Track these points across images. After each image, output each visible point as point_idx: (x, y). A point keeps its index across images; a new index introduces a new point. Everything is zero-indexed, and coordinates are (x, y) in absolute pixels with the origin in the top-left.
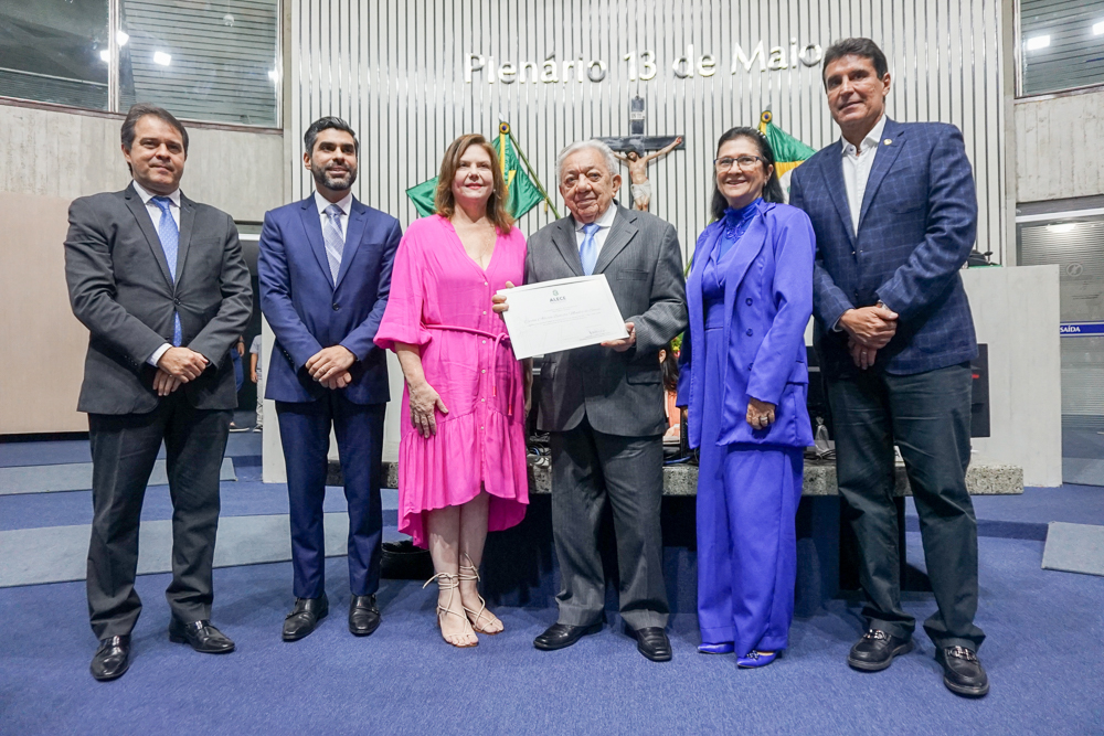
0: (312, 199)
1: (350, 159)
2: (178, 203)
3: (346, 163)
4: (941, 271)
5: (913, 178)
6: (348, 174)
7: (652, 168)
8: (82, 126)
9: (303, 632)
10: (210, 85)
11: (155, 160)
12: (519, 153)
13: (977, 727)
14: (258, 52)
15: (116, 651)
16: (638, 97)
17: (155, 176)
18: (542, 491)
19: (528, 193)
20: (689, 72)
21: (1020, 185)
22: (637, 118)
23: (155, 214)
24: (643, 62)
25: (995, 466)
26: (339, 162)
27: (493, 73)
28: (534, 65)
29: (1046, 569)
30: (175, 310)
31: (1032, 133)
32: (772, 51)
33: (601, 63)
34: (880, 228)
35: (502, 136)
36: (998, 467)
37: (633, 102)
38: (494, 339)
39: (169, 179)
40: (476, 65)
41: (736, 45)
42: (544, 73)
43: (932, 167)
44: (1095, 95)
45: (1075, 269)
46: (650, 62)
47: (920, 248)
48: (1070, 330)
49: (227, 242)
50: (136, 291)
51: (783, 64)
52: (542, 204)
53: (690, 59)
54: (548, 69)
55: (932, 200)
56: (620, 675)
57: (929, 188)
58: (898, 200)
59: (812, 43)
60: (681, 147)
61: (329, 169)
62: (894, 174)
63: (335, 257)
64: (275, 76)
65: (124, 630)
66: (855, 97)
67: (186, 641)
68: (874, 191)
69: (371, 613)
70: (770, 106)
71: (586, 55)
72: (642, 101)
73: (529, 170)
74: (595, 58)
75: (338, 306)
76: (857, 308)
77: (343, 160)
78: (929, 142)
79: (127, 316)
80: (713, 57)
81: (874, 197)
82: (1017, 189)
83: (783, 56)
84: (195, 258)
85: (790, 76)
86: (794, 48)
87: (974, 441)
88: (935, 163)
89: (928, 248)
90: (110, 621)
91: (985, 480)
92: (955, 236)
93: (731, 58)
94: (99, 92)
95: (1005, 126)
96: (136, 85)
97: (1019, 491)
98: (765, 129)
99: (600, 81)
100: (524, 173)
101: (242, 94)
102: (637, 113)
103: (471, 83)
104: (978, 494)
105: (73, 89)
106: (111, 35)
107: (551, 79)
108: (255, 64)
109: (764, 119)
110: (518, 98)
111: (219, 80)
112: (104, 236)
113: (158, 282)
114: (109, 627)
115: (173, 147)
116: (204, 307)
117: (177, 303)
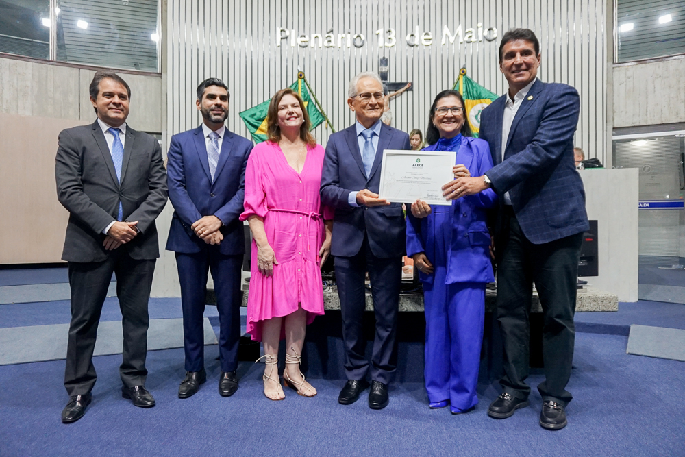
0: (200, 129)
1: (224, 104)
2: (124, 132)
3: (223, 107)
6: (223, 114)
7: (393, 102)
8: (32, 70)
9: (191, 393)
10: (116, 43)
11: (111, 105)
12: (310, 91)
13: (590, 453)
14: (146, 23)
15: (78, 404)
16: (384, 58)
17: (112, 114)
18: (329, 308)
19: (316, 116)
20: (416, 42)
21: (615, 117)
22: (383, 71)
23: (109, 139)
24: (388, 36)
25: (602, 294)
26: (219, 106)
27: (294, 40)
28: (319, 35)
29: (629, 354)
30: (119, 199)
31: (623, 85)
32: (467, 31)
33: (362, 35)
35: (300, 80)
36: (604, 295)
37: (381, 60)
38: (308, 216)
39: (121, 116)
40: (283, 36)
41: (445, 27)
42: (326, 41)
44: (661, 63)
45: (647, 168)
46: (392, 36)
48: (643, 205)
49: (153, 156)
50: (96, 187)
51: (473, 39)
52: (324, 123)
53: (416, 34)
54: (329, 39)
59: (492, 26)
60: (411, 89)
61: (212, 110)
63: (213, 164)
64: (156, 37)
65: (85, 391)
66: (524, 67)
69: (232, 382)
70: (465, 65)
71: (352, 30)
72: (387, 60)
73: (316, 101)
74: (358, 33)
75: (214, 194)
77: (221, 105)
79: (91, 204)
80: (430, 33)
82: (613, 119)
83: (473, 35)
84: (133, 167)
85: (478, 47)
86: (480, 30)
90: (76, 386)
91: (595, 303)
93: (442, 35)
94: (44, 47)
95: (607, 81)
96: (66, 42)
97: (615, 309)
98: (462, 79)
99: (361, 47)
100: (313, 103)
101: (136, 49)
102: (383, 67)
103: (280, 46)
104: (591, 312)
105: (27, 45)
106: (51, 9)
107: (330, 45)
108: (144, 31)
109: (461, 73)
110: (310, 56)
111: (121, 40)
112: (78, 154)
113: (109, 183)
114: (76, 389)
115: (123, 97)
116: (137, 197)
117: (120, 195)
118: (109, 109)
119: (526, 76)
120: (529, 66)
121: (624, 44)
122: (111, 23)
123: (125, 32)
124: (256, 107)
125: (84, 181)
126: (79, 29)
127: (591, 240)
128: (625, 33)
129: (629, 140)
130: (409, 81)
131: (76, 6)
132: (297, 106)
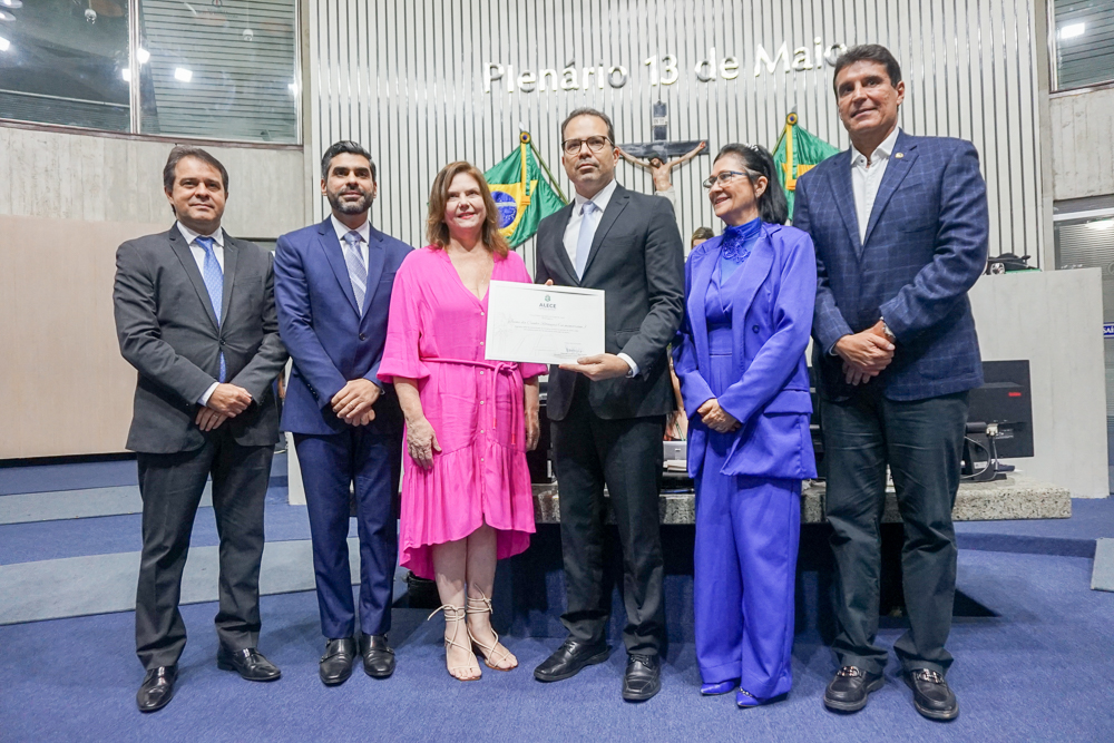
0: (328, 223)
1: (365, 183)
2: (221, 242)
3: (360, 187)
4: (947, 293)
5: (924, 195)
6: (362, 198)
8: (104, 149)
10: (231, 102)
11: (195, 200)
12: (541, 163)
14: (277, 66)
15: (161, 681)
16: (660, 102)
17: (196, 213)
19: (551, 203)
20: (712, 75)
21: (1057, 183)
22: (659, 124)
23: (198, 254)
24: (664, 67)
26: (353, 186)
27: (513, 81)
28: (553, 72)
29: (1096, 590)
30: (220, 350)
31: (1069, 129)
32: (796, 52)
33: (622, 68)
34: (886, 246)
35: (523, 146)
36: (1044, 490)
37: (655, 108)
38: (493, 369)
39: (210, 215)
40: (495, 75)
41: (759, 47)
42: (565, 80)
43: (944, 185)
46: (672, 66)
47: (927, 269)
49: (268, 280)
50: (182, 332)
51: (807, 65)
53: (712, 62)
54: (568, 76)
55: (942, 219)
57: (940, 207)
58: (907, 218)
59: (838, 42)
60: (705, 151)
61: (342, 194)
62: (905, 189)
63: (358, 285)
64: (295, 88)
65: (169, 661)
66: (869, 104)
67: (234, 669)
68: (882, 207)
69: (386, 654)
70: (795, 108)
71: (606, 60)
72: (664, 106)
73: (551, 179)
74: (616, 64)
75: (363, 335)
76: (856, 332)
77: (356, 184)
78: (943, 158)
79: (177, 359)
80: (735, 59)
81: (883, 213)
82: (1054, 186)
83: (807, 57)
84: (240, 298)
85: (815, 76)
86: (819, 48)
88: (947, 181)
89: (935, 269)
90: (154, 652)
91: (1030, 504)
92: (964, 258)
93: (754, 60)
94: (122, 114)
95: (1040, 122)
96: (158, 104)
97: (1066, 514)
98: (791, 132)
99: (621, 86)
100: (545, 182)
101: (262, 109)
102: (659, 119)
103: (491, 92)
104: (1023, 519)
105: (96, 111)
106: (131, 54)
107: (571, 85)
108: (275, 79)
109: (789, 121)
110: (538, 106)
111: (239, 96)
112: (151, 281)
113: (203, 324)
114: (154, 658)
115: (212, 185)
116: (246, 346)
117: (222, 343)
118: (191, 205)
119: (873, 119)
120: (877, 104)
121: (1068, 58)
122: (223, 70)
123: (245, 83)
125: (162, 323)
126: (178, 83)
127: (1019, 394)
128: (1069, 40)
129: (1083, 221)
130: (701, 139)
131: (170, 46)
132: (477, 193)
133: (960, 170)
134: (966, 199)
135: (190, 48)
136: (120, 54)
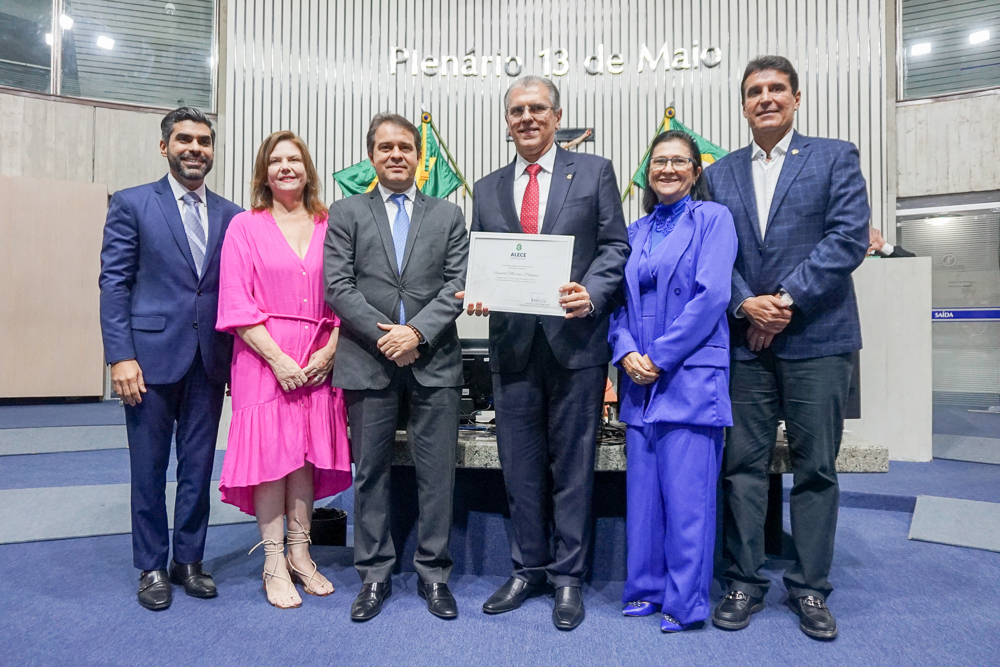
0: (164, 181)
1: (207, 150)
2: (413, 198)
3: (203, 154)
5: (816, 185)
6: (204, 166)
8: (24, 108)
10: (149, 70)
11: (390, 163)
12: (440, 141)
14: (195, 40)
17: (392, 176)
19: (448, 179)
20: (599, 69)
21: (900, 182)
23: (391, 209)
24: (557, 59)
25: (863, 446)
26: (196, 154)
27: (417, 65)
28: (454, 58)
29: (913, 539)
30: (400, 296)
31: (912, 134)
32: (676, 52)
33: (518, 58)
34: (785, 227)
35: (424, 125)
38: (316, 324)
39: (403, 176)
40: (401, 58)
41: (643, 46)
42: (464, 67)
43: (834, 177)
44: (968, 102)
45: (949, 259)
46: (563, 59)
48: (944, 315)
49: (451, 233)
50: (370, 281)
51: (685, 64)
52: (461, 190)
53: (600, 57)
54: (468, 63)
56: (513, 639)
57: (830, 196)
58: (803, 204)
59: (713, 46)
60: (591, 138)
61: (184, 159)
62: (800, 180)
64: (213, 62)
66: (773, 106)
70: (673, 103)
71: (504, 51)
73: (449, 157)
74: (513, 54)
75: (201, 291)
76: (756, 296)
77: (200, 152)
78: (831, 156)
80: (621, 56)
81: (783, 199)
82: (897, 184)
83: (685, 57)
84: (420, 248)
85: (692, 76)
86: (696, 50)
87: (846, 422)
88: (836, 173)
91: (853, 459)
93: (638, 58)
94: (43, 75)
95: (887, 127)
96: (79, 68)
97: (884, 469)
98: (668, 124)
99: (516, 75)
100: (444, 160)
101: (179, 79)
103: (396, 74)
105: (19, 72)
106: (54, 19)
107: (471, 72)
108: (193, 51)
109: (668, 114)
110: (440, 89)
111: (158, 65)
112: (349, 235)
113: (386, 273)
116: (425, 293)
117: (401, 291)
118: (388, 168)
119: (775, 120)
120: (780, 107)
121: (913, 73)
122: (143, 39)
123: (164, 54)
124: (358, 165)
125: (357, 273)
126: (100, 49)
129: (923, 217)
131: (92, 14)
132: (298, 160)
133: (847, 165)
134: (851, 190)
135: (112, 17)
136: (44, 18)
